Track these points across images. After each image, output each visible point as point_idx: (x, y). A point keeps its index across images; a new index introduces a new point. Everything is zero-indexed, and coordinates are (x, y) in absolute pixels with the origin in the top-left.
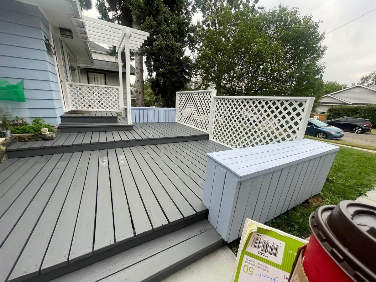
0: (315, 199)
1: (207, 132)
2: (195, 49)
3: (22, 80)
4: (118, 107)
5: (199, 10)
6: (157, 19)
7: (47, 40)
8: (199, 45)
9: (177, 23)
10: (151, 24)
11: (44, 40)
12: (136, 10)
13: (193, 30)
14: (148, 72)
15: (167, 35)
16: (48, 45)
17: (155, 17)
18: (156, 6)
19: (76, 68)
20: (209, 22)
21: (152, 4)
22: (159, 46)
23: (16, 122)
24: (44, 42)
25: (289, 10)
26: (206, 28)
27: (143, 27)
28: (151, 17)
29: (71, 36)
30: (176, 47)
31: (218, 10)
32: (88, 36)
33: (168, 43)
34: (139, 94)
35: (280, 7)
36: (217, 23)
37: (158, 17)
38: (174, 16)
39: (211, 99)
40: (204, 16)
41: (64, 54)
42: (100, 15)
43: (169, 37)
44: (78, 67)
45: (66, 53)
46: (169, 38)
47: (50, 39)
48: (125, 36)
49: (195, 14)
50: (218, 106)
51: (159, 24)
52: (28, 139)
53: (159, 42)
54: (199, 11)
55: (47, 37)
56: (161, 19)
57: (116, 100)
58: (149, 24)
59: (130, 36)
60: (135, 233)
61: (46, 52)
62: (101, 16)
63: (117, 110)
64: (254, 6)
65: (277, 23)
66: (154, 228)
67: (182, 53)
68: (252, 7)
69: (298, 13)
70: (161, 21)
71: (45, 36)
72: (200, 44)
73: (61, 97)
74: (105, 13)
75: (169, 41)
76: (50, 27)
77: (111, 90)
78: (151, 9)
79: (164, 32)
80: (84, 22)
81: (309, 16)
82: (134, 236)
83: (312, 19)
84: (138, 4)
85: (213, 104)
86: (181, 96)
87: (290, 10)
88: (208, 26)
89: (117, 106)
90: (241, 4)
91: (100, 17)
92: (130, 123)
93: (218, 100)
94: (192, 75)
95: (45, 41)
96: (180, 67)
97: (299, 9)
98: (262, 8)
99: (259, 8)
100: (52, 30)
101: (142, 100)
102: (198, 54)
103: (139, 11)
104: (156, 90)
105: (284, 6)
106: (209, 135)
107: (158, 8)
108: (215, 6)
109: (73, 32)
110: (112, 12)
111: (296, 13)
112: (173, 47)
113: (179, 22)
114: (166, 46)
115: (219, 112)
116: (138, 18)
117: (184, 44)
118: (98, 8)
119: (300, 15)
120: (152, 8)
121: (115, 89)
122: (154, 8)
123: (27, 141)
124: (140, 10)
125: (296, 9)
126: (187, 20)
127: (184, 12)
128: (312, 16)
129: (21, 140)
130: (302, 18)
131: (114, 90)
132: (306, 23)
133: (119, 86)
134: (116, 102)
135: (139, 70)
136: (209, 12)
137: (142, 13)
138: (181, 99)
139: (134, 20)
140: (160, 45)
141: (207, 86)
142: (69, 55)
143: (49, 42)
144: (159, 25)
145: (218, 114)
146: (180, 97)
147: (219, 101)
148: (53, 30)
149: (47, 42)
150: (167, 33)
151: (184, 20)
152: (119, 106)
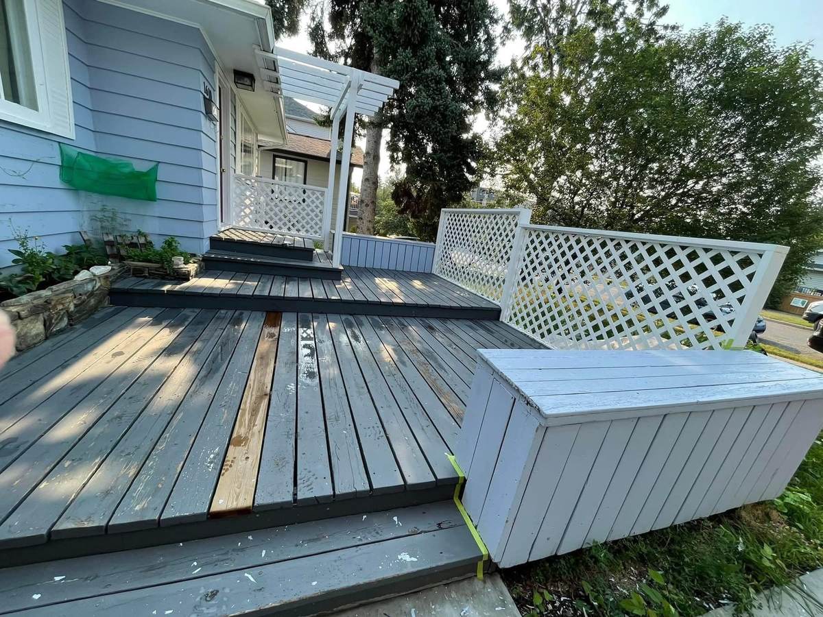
0: (760, 512)
1: (499, 304)
2: (499, 119)
3: (155, 163)
4: (318, 230)
5: (517, 33)
6: (420, 53)
7: (208, 92)
8: (508, 110)
9: (463, 62)
10: (407, 64)
11: (203, 92)
12: (380, 36)
13: (496, 76)
14: (391, 162)
15: (436, 86)
16: (208, 102)
17: (415, 49)
18: (421, 27)
19: (255, 147)
20: (538, 60)
21: (414, 23)
22: (417, 109)
23: (135, 240)
24: (201, 95)
25: (745, 31)
26: (529, 73)
27: (390, 69)
28: (409, 49)
29: (251, 86)
30: (452, 112)
31: (562, 34)
32: (283, 86)
33: (438, 103)
34: (364, 208)
35: (722, 24)
36: (557, 61)
37: (423, 50)
38: (458, 46)
39: (517, 231)
40: (527, 47)
41: (235, 120)
42: (311, 47)
43: (440, 91)
44: (259, 146)
45: (240, 118)
46: (441, 94)
47: (214, 91)
48: (349, 86)
49: (507, 42)
50: (531, 247)
51: (425, 63)
52: (149, 273)
53: (418, 101)
54: (519, 38)
55: (209, 87)
56: (429, 54)
57: (317, 216)
58: (403, 65)
59: (360, 87)
60: (295, 494)
61: (203, 113)
62: (314, 49)
63: (317, 235)
64: (652, 24)
65: (710, 62)
66: (337, 492)
67: (467, 128)
68: (647, 26)
69: (768, 37)
70: (428, 59)
71: (207, 84)
72: (511, 108)
73: (217, 201)
74: (321, 43)
75: (438, 100)
76: (217, 69)
77: (311, 195)
78: (410, 33)
79: (431, 81)
80: (277, 59)
81: (802, 45)
82: (294, 500)
83: (811, 54)
84: (386, 24)
85: (521, 241)
86: (450, 219)
87: (748, 32)
88: (535, 68)
89: (316, 228)
90: (622, 20)
91: (312, 52)
92: (336, 264)
93: (532, 232)
94: (484, 176)
95: (206, 95)
96: (459, 156)
97: (772, 27)
98: (673, 28)
99: (666, 28)
100: (219, 73)
101: (370, 221)
102: (505, 129)
103: (386, 38)
104: (402, 202)
105: (732, 21)
106: (501, 310)
107: (424, 31)
108: (557, 25)
109: (256, 78)
110: (336, 40)
111: (764, 37)
112: (448, 113)
113: (467, 59)
114: (432, 110)
115: (532, 262)
116: (385, 52)
117: (476, 106)
118: (311, 34)
119: (774, 42)
120: (413, 31)
121: (318, 194)
122: (418, 31)
123: (145, 277)
124: (389, 36)
125: (766, 27)
126: (487, 55)
127: (483, 39)
128: (813, 45)
129: (138, 273)
130: (781, 50)
131: (315, 196)
132: (792, 62)
133: (327, 187)
134: (317, 220)
135: (372, 157)
136: (540, 39)
137: (392, 42)
138: (449, 224)
139: (376, 56)
140: (419, 106)
141: (515, 201)
142: (246, 122)
143: (211, 96)
144: (423, 65)
145: (529, 264)
146: (448, 219)
147: (534, 236)
148: (222, 74)
149: (208, 97)
150: (438, 82)
151: (478, 56)
152: (320, 228)
